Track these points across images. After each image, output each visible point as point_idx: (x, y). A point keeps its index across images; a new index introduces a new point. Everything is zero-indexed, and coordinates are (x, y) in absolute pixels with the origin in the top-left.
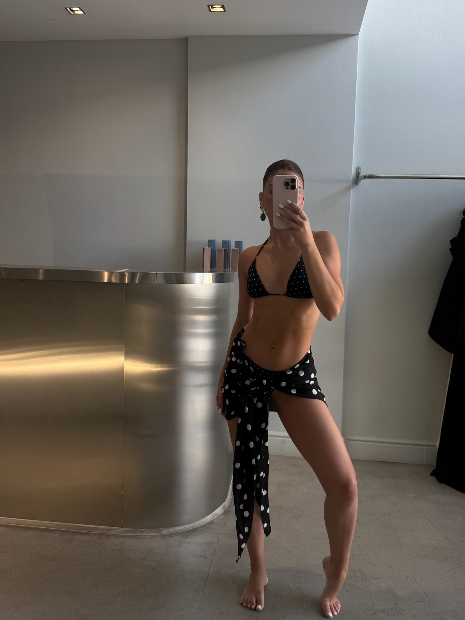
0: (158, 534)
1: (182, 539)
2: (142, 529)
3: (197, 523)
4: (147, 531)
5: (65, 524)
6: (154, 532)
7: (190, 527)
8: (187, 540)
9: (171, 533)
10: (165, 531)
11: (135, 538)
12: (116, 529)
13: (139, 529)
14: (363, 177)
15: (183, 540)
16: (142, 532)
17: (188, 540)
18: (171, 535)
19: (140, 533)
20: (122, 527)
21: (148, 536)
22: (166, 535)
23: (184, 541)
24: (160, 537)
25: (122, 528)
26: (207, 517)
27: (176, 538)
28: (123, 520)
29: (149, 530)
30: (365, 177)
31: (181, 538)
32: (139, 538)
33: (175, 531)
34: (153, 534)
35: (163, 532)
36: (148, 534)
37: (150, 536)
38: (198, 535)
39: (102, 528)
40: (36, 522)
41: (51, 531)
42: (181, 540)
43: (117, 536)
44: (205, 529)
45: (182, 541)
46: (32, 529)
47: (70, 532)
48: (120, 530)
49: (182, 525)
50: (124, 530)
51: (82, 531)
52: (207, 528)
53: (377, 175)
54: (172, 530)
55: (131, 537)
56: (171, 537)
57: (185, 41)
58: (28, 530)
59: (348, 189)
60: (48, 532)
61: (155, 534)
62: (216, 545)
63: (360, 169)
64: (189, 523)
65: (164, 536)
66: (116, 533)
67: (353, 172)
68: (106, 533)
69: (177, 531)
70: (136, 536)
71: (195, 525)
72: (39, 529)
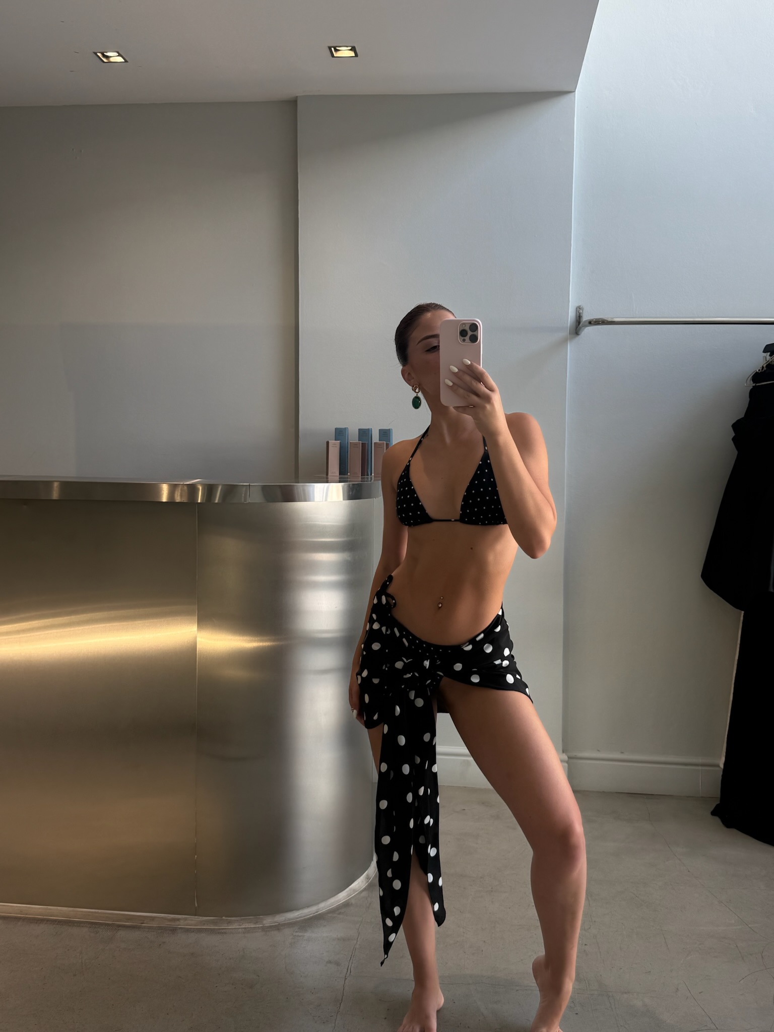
0: (258, 926)
1: (297, 934)
2: (229, 918)
3: (322, 905)
4: (238, 920)
5: (100, 911)
6: (250, 923)
7: (309, 914)
8: (305, 934)
9: (279, 924)
10: (268, 921)
11: (219, 933)
12: (185, 919)
13: (224, 918)
14: (587, 323)
15: (300, 934)
16: (229, 922)
17: (307, 934)
18: (278, 927)
19: (226, 925)
20: (196, 915)
21: (240, 930)
22: (272, 928)
23: (300, 936)
24: (260, 930)
25: (196, 917)
26: (340, 894)
27: (287, 931)
28: (197, 903)
29: (241, 920)
30: (590, 323)
31: (296, 932)
32: (225, 933)
33: (284, 921)
34: (249, 927)
35: (265, 922)
36: (240, 925)
37: (243, 930)
38: (325, 926)
39: (162, 918)
40: (50, 909)
41: (76, 924)
42: (295, 935)
43: (188, 931)
44: (335, 915)
45: (298, 936)
46: (41, 921)
47: (108, 925)
48: (192, 920)
49: (298, 909)
50: (199, 919)
51: (126, 923)
52: (340, 914)
53: (610, 320)
54: (281, 918)
55: (212, 931)
56: (278, 929)
57: (293, 103)
58: (36, 923)
59: (564, 341)
60: (70, 926)
61: (253, 926)
62: (356, 941)
63: (583, 311)
64: (308, 907)
65: (265, 929)
66: (187, 925)
67: (571, 315)
68: (168, 925)
69: (289, 919)
70: (220, 929)
71: (318, 909)
72: (55, 920)
